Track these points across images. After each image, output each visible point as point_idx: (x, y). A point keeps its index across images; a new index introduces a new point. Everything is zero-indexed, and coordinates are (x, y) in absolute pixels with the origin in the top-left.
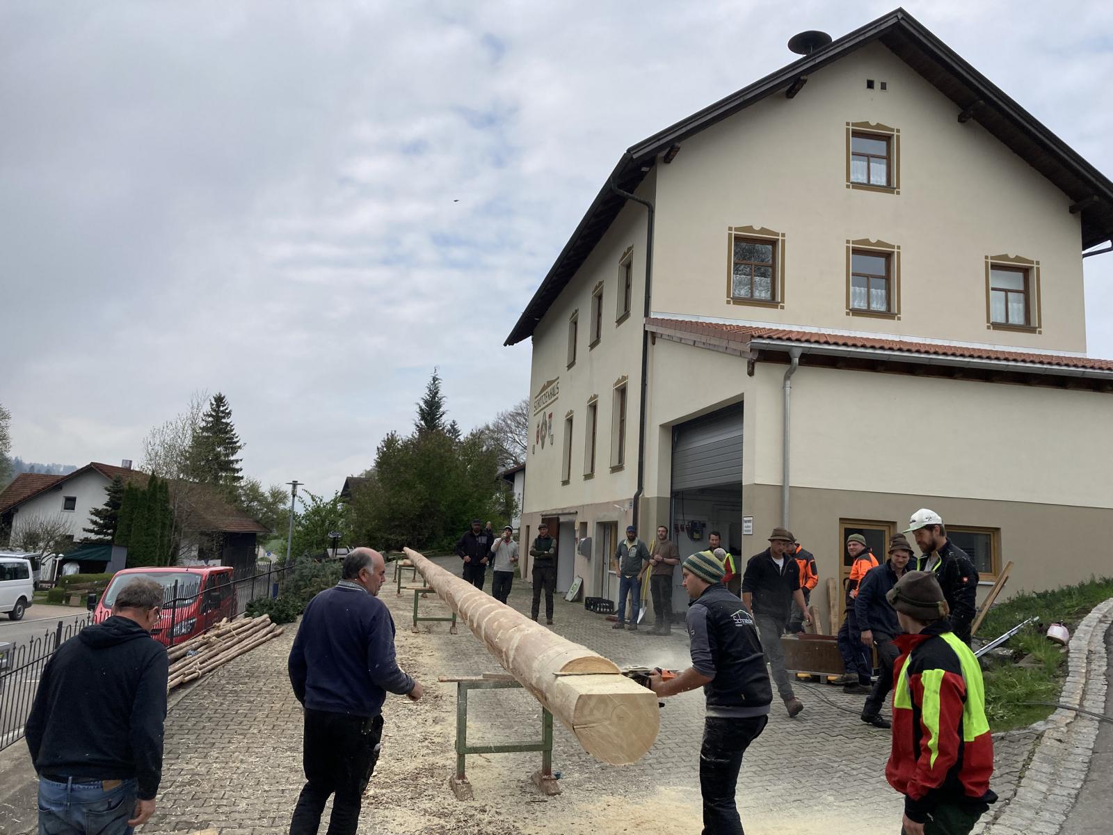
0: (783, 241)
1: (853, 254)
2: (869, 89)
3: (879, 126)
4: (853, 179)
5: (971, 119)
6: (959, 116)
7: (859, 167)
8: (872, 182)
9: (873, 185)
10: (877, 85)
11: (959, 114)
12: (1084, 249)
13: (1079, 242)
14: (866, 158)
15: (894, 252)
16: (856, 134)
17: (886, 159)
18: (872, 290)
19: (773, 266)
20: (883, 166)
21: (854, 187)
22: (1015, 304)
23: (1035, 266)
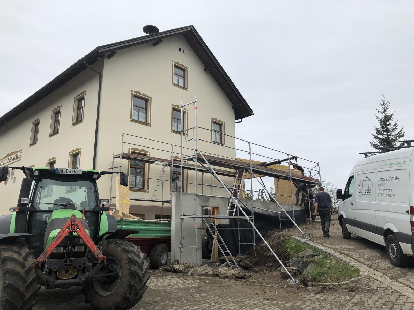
0: (151, 100)
1: (174, 110)
2: (179, 51)
3: (182, 65)
4: (174, 82)
5: (208, 71)
6: (205, 68)
7: (175, 78)
8: (179, 85)
9: (179, 86)
10: (182, 51)
12: (235, 120)
13: (234, 117)
14: (178, 76)
15: (186, 111)
16: (175, 66)
17: (183, 78)
18: (178, 124)
19: (146, 109)
20: (182, 80)
21: (174, 85)
22: (218, 136)
23: (224, 124)
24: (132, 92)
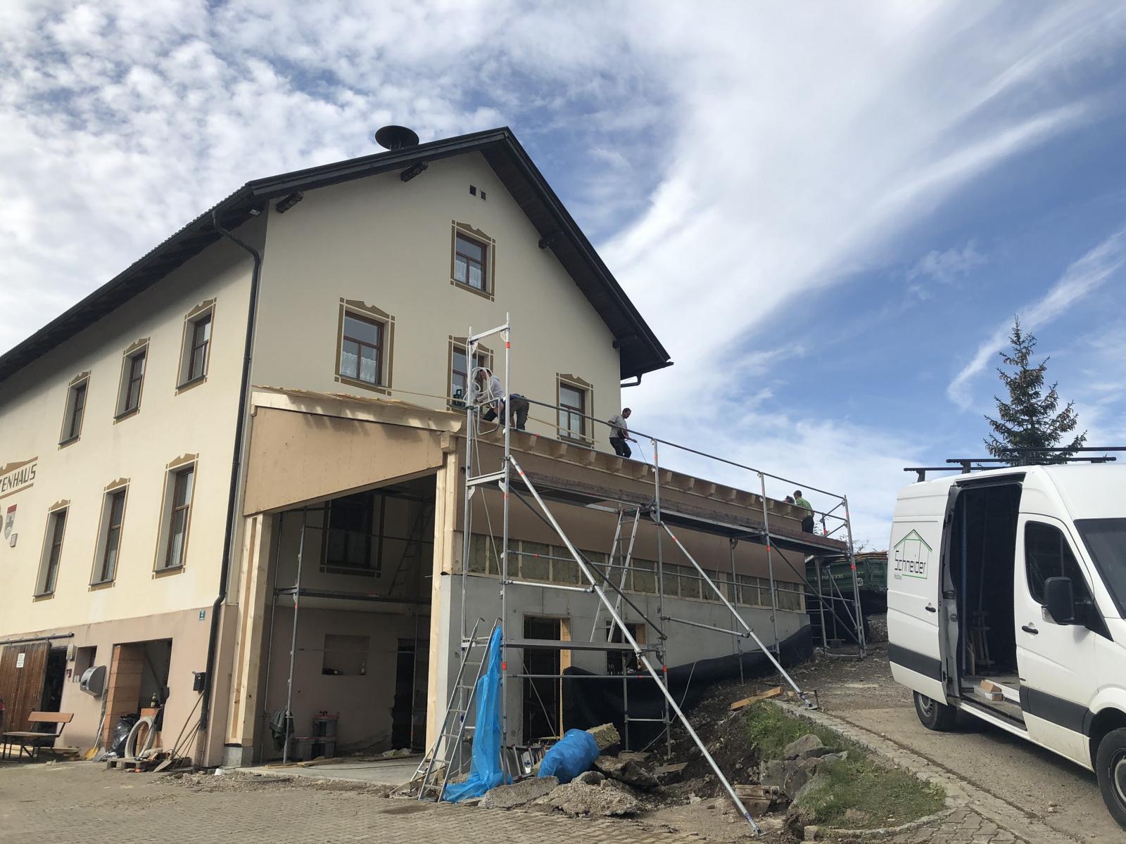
0: (393, 325)
1: (454, 351)
2: (471, 195)
3: (478, 232)
4: (456, 277)
5: (548, 247)
6: (540, 241)
7: (461, 265)
9: (471, 286)
10: (478, 193)
11: (539, 239)
12: (622, 379)
13: (617, 372)
14: (466, 260)
15: (487, 355)
16: (460, 235)
17: (482, 265)
19: (380, 349)
20: (479, 271)
21: (457, 285)
22: (574, 421)
23: (590, 389)
24: (341, 301)
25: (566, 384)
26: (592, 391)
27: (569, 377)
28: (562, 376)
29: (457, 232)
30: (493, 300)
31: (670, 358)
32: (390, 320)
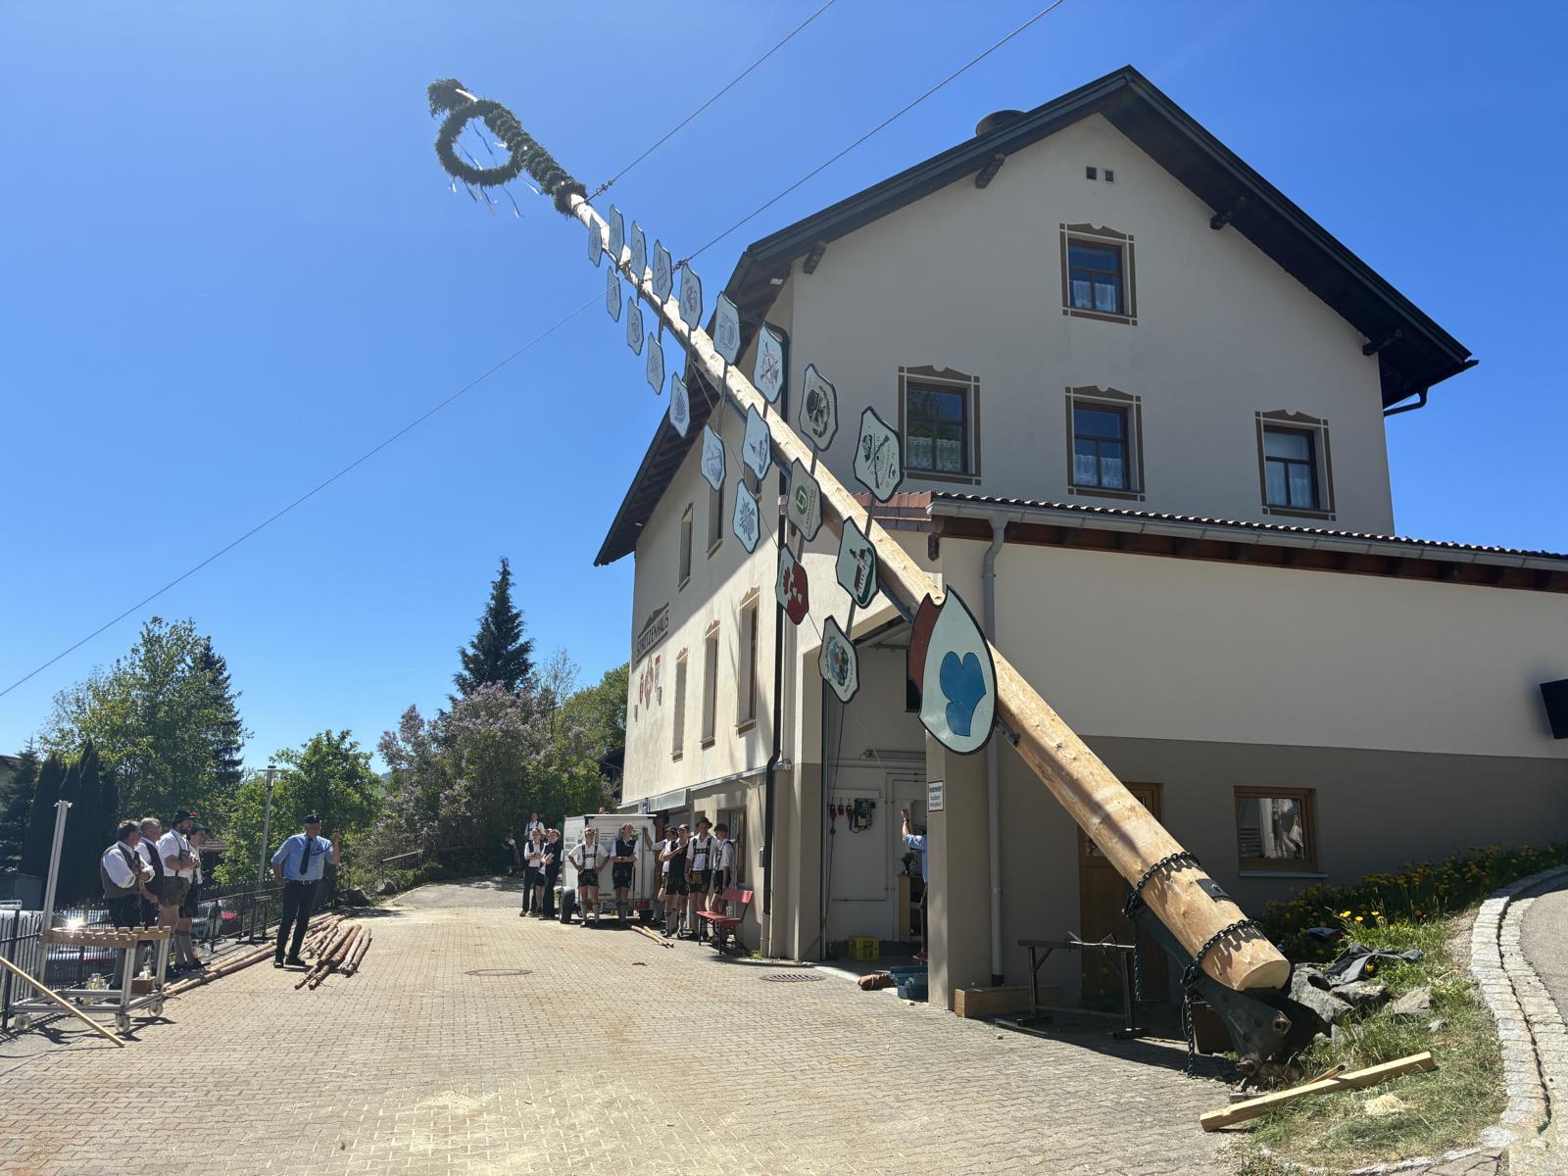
1: (1074, 408)
2: (1089, 180)
3: (1105, 230)
4: (1072, 302)
5: (1228, 224)
6: (1212, 219)
7: (1079, 285)
8: (1099, 308)
9: (1100, 311)
11: (1210, 214)
12: (1385, 405)
13: (1378, 396)
14: (1089, 277)
15: (1132, 405)
16: (1074, 242)
17: (1115, 278)
18: (1102, 459)
19: (963, 424)
21: (1074, 314)
22: (1297, 480)
23: (1322, 426)
24: (900, 371)
25: (1273, 426)
26: (1326, 430)
27: (1282, 414)
28: (1266, 415)
29: (1069, 239)
30: (1135, 323)
31: (1469, 354)
32: (973, 383)
